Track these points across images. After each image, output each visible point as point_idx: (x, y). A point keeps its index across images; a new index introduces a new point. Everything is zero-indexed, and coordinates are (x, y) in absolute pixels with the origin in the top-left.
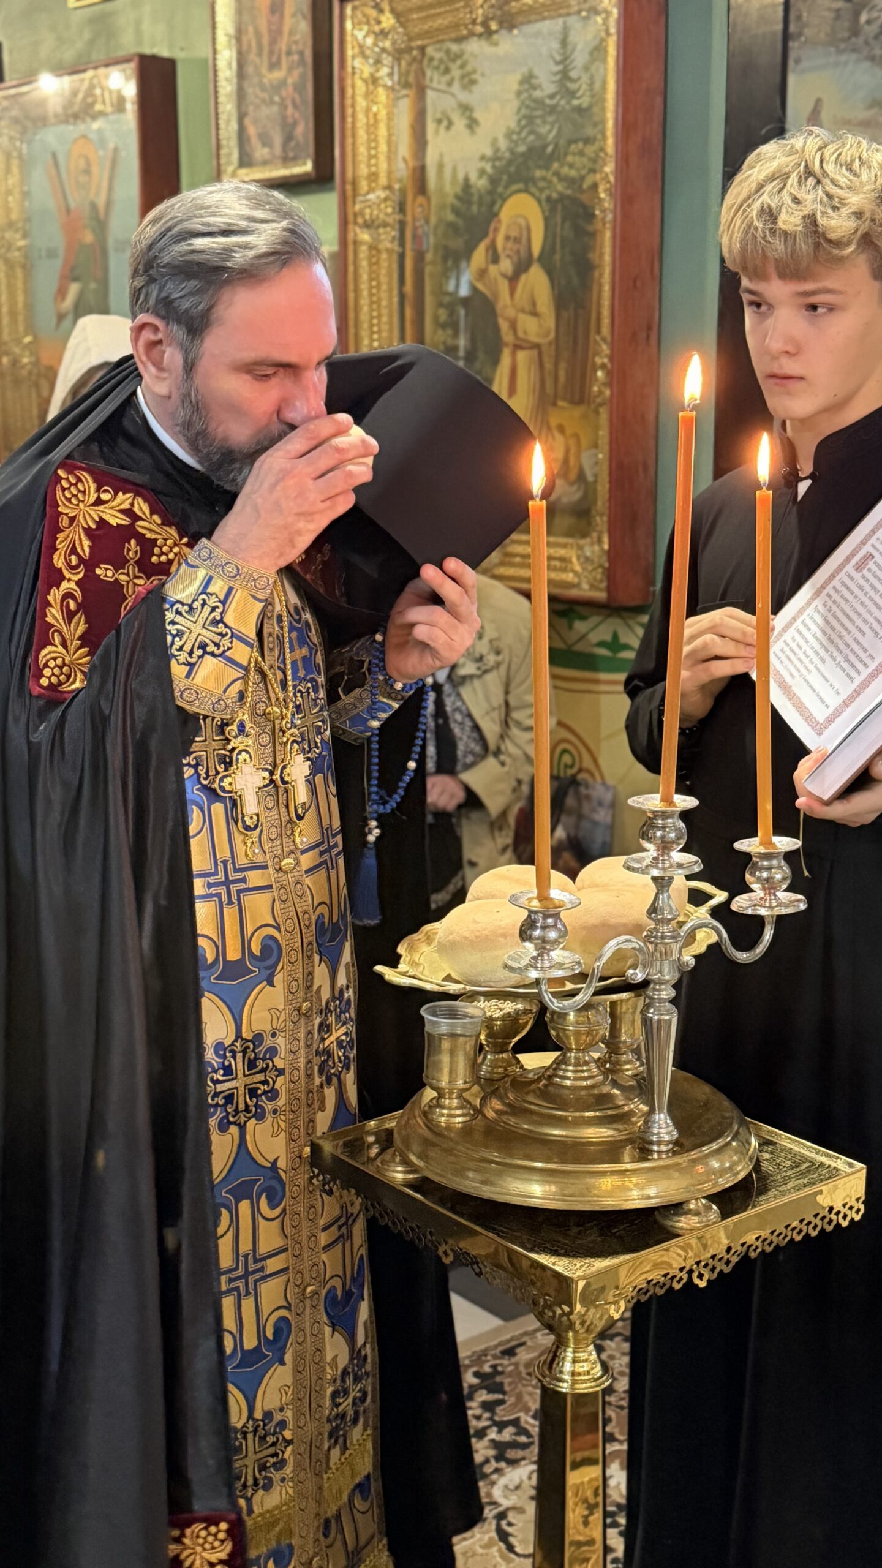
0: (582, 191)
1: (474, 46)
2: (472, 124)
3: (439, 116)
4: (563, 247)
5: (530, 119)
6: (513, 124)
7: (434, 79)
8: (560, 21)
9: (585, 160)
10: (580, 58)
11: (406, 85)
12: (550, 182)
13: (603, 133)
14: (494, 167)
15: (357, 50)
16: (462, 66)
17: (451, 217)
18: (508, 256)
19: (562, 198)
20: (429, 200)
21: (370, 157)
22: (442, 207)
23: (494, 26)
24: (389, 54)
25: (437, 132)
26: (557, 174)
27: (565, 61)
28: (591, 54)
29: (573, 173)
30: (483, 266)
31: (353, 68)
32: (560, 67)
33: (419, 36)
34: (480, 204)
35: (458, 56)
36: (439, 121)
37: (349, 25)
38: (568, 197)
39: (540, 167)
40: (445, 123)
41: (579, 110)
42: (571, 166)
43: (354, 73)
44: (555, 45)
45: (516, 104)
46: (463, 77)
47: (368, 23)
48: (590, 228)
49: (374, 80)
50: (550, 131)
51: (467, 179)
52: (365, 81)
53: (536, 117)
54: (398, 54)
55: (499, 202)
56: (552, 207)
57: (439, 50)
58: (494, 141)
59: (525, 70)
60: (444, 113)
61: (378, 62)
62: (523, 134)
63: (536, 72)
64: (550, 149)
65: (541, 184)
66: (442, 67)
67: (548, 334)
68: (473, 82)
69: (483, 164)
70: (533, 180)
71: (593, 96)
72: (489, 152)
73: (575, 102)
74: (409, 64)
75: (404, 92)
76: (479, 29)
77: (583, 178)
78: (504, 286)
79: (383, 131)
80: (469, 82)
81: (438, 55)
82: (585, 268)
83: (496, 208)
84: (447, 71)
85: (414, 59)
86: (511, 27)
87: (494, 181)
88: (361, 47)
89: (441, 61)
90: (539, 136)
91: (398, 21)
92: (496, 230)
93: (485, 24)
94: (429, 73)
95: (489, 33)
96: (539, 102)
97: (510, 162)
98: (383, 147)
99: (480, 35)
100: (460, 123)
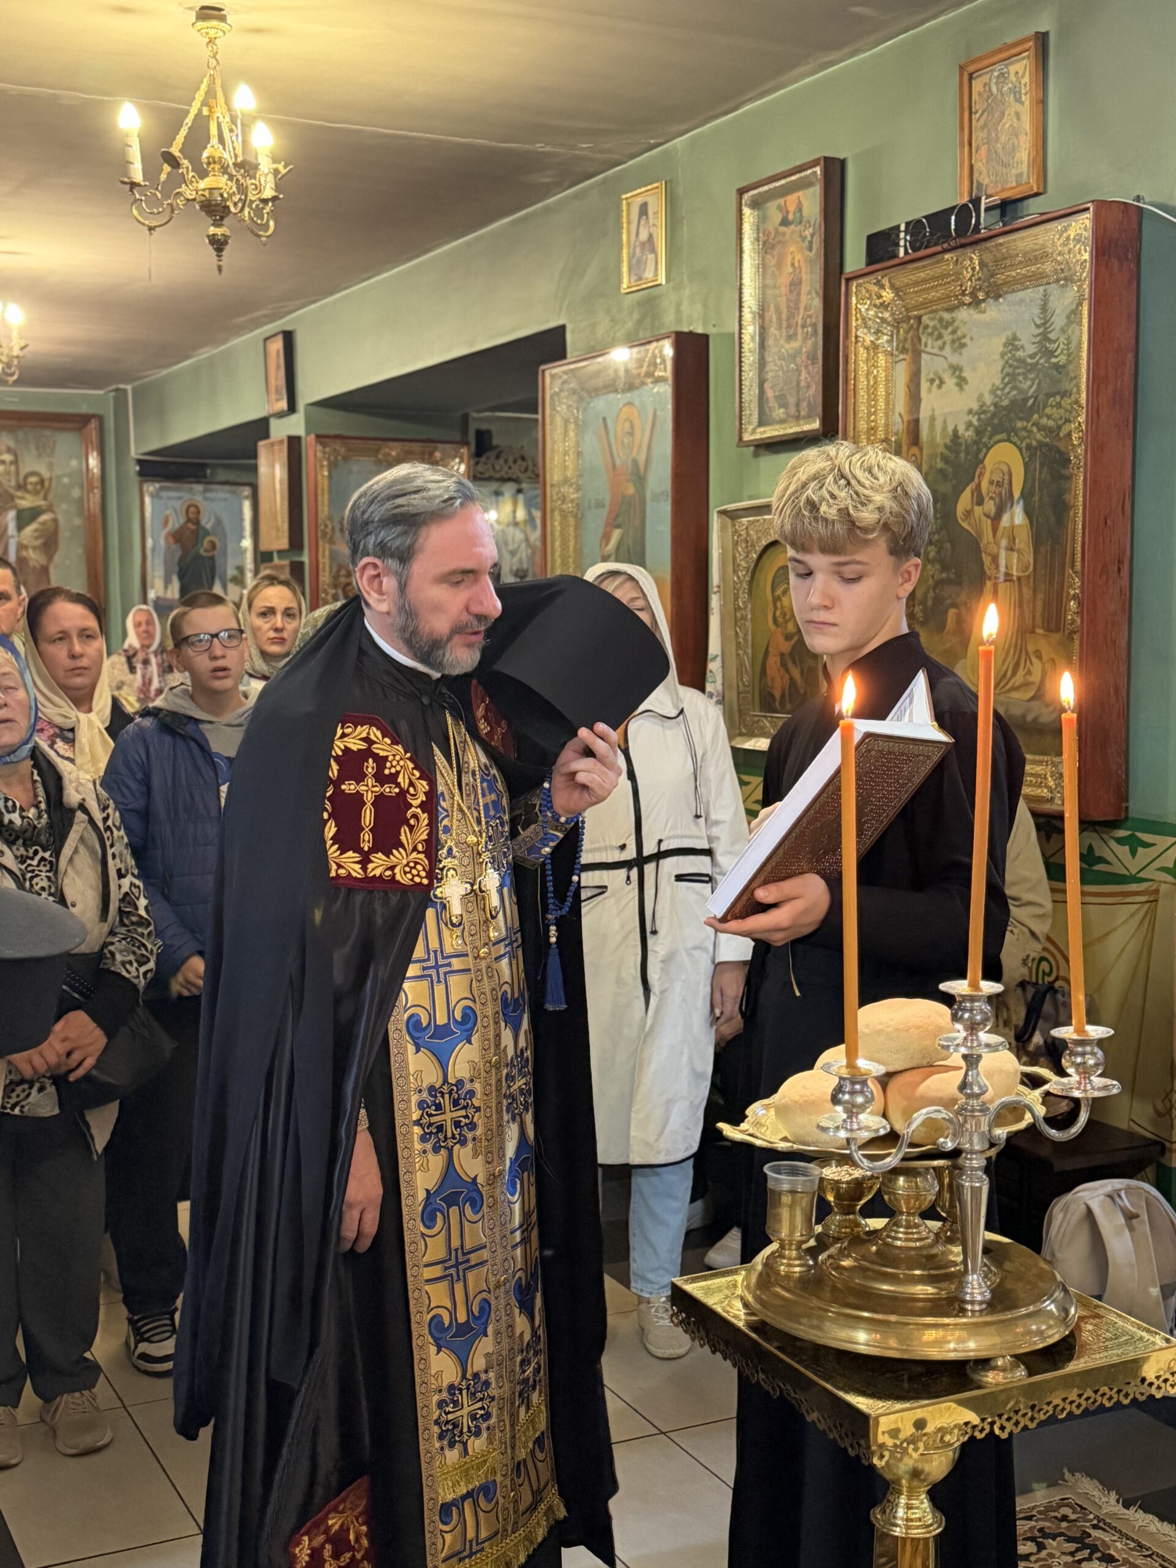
0: (1060, 439)
1: (963, 314)
2: (961, 382)
3: (931, 376)
4: (1040, 489)
5: (1013, 377)
6: (998, 382)
7: (929, 344)
8: (1041, 289)
9: (1062, 411)
10: (1059, 321)
11: (904, 350)
12: (1030, 431)
13: (1078, 386)
14: (979, 420)
15: (860, 322)
16: (954, 332)
17: (940, 464)
18: (991, 498)
19: (1041, 445)
20: (921, 450)
21: (870, 414)
22: (933, 456)
23: (981, 296)
24: (888, 324)
25: (930, 390)
26: (1036, 424)
27: (1045, 324)
28: (1068, 318)
29: (1051, 423)
30: (969, 508)
31: (857, 337)
32: (1041, 330)
33: (916, 308)
34: (967, 452)
35: (949, 323)
36: (932, 381)
37: (854, 300)
38: (1047, 445)
39: (1021, 419)
40: (937, 382)
41: (1056, 367)
42: (1049, 417)
43: (857, 342)
44: (1036, 311)
45: (1000, 364)
46: (953, 342)
47: (870, 298)
48: (1066, 472)
49: (875, 347)
50: (1031, 387)
51: (955, 431)
52: (867, 348)
53: (1019, 374)
54: (897, 324)
55: (984, 450)
56: (1030, 454)
57: (933, 319)
58: (980, 398)
59: (1009, 333)
60: (936, 374)
61: (878, 332)
62: (1007, 390)
63: (1019, 335)
64: (1031, 402)
65: (1024, 434)
66: (936, 333)
67: (1027, 568)
68: (963, 346)
69: (970, 417)
70: (1014, 430)
71: (1069, 355)
72: (975, 406)
73: (1054, 360)
74: (907, 332)
75: (902, 356)
76: (967, 300)
77: (1059, 427)
78: (987, 524)
79: (881, 390)
80: (959, 345)
81: (932, 324)
82: (1061, 508)
83: (981, 456)
84: (940, 336)
85: (911, 327)
86: (998, 297)
87: (979, 432)
88: (863, 319)
89: (935, 328)
90: (1020, 390)
91: (897, 295)
92: (981, 475)
93: (973, 294)
94: (924, 340)
95: (976, 303)
96: (1022, 361)
97: (994, 415)
98: (881, 404)
99: (970, 304)
100: (950, 382)
